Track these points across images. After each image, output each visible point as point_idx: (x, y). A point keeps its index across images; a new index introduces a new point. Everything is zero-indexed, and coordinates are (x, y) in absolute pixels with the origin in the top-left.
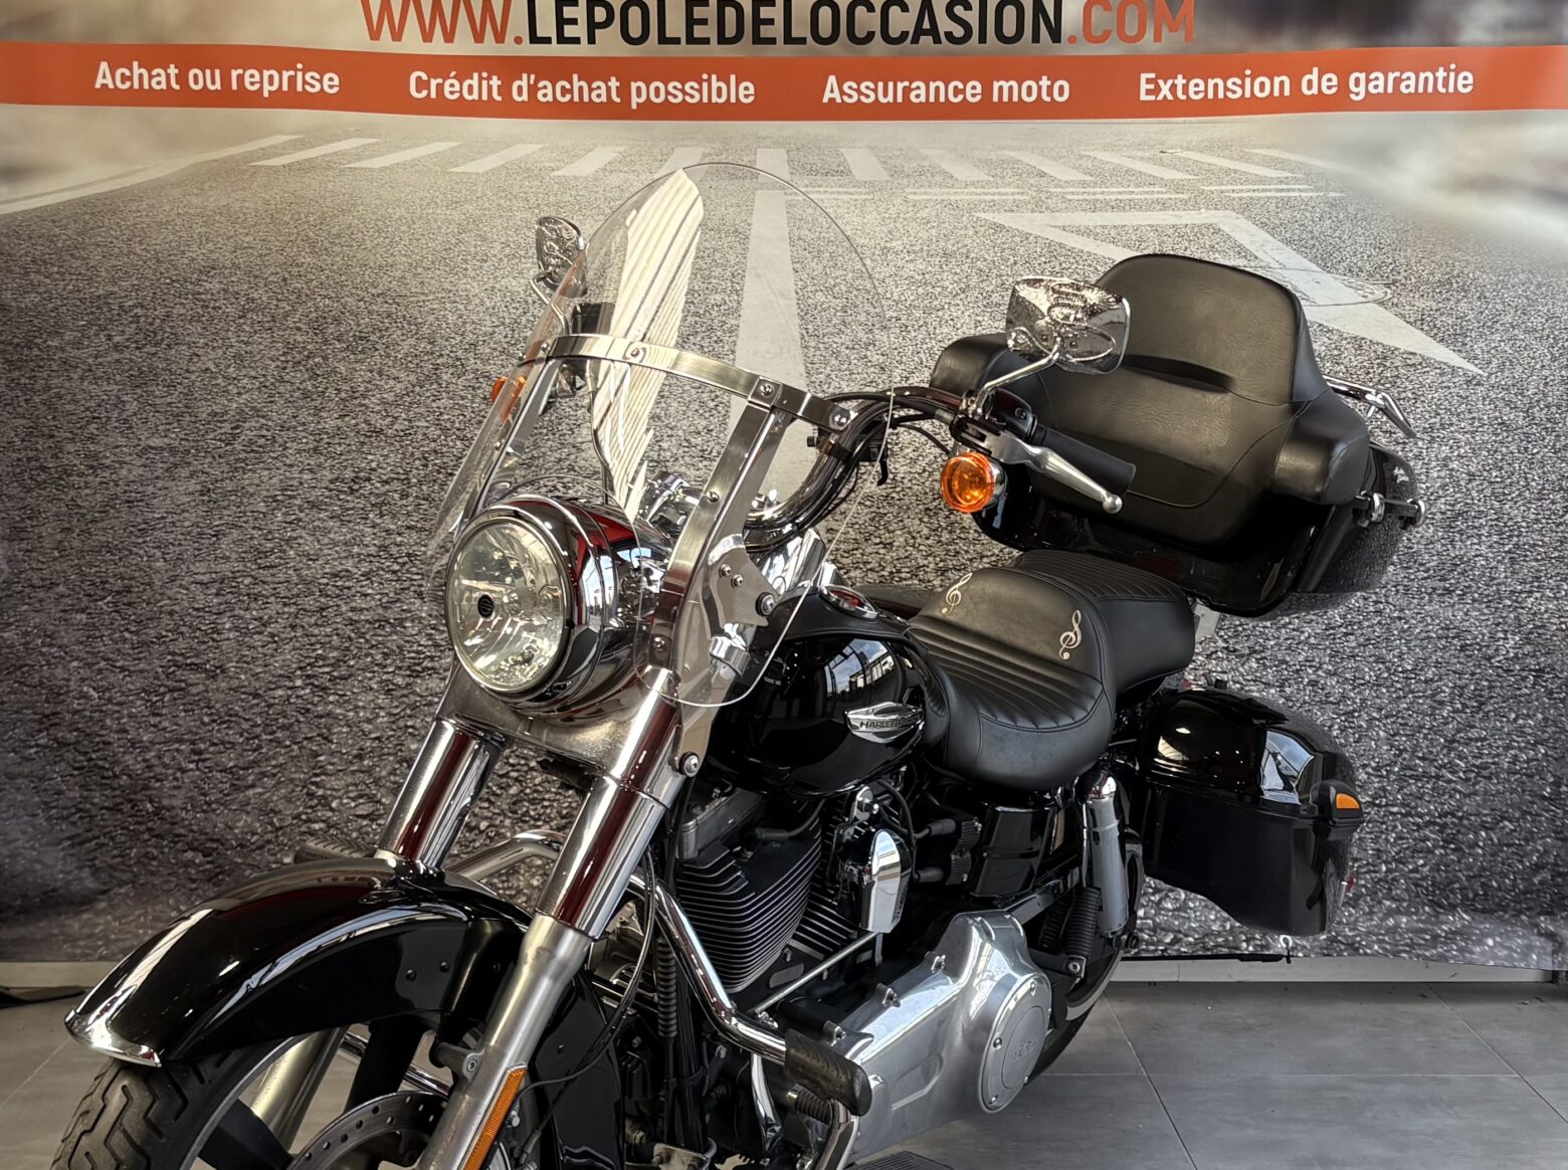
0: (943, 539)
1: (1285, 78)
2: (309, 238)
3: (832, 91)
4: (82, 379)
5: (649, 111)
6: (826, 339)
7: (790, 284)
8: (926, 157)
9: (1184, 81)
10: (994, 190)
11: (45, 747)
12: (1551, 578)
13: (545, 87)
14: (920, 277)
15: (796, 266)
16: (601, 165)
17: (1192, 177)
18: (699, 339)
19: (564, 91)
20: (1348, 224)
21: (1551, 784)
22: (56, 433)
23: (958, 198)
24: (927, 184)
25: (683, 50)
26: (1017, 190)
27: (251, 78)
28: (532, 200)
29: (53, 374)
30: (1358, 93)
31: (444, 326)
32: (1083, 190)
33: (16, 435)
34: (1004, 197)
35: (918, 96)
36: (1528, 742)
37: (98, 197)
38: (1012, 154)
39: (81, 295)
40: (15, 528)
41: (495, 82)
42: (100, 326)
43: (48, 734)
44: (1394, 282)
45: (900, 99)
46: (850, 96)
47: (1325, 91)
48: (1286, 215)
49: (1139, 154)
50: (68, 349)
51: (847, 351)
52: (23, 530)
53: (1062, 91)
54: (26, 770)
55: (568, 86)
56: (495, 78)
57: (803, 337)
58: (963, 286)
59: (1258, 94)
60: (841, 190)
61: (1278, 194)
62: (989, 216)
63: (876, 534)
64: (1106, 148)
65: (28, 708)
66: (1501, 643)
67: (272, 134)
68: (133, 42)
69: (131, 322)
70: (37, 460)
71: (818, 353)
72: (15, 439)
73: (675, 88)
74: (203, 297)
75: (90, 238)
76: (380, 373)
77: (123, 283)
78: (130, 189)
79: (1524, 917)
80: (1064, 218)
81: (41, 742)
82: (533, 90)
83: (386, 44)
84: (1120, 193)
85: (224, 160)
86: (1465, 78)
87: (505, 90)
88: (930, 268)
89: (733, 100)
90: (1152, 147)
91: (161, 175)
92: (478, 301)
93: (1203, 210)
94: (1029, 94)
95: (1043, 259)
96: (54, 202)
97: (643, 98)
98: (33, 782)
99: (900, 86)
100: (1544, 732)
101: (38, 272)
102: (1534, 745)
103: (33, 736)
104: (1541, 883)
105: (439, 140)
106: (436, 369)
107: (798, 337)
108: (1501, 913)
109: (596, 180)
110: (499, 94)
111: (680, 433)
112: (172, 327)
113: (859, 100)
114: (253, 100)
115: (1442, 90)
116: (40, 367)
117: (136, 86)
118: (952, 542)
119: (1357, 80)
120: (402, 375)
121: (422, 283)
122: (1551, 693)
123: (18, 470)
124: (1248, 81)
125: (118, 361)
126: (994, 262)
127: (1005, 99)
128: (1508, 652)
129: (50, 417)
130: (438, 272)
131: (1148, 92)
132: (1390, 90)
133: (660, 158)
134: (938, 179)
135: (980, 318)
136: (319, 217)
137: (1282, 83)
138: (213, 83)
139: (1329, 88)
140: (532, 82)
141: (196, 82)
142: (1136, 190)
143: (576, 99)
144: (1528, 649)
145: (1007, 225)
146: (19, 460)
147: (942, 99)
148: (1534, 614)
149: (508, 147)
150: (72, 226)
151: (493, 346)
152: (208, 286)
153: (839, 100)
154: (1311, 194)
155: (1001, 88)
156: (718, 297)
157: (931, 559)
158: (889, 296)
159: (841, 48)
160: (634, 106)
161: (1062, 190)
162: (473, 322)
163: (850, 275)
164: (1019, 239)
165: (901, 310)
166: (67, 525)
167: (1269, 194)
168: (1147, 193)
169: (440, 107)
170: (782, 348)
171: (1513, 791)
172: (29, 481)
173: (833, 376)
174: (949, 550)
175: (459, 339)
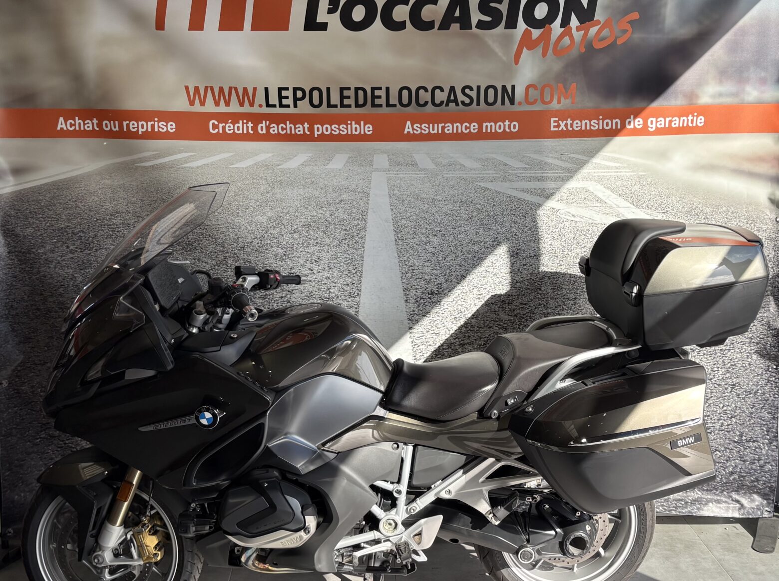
0: (463, 331)
1: (618, 121)
2: (163, 199)
3: (409, 128)
4: (55, 267)
5: (323, 138)
6: (407, 241)
7: (389, 215)
8: (452, 157)
9: (571, 122)
10: (483, 172)
11: (44, 438)
12: (738, 343)
13: (274, 127)
14: (450, 212)
15: (392, 207)
16: (301, 163)
17: (575, 166)
18: (347, 241)
19: (283, 129)
20: (648, 186)
21: (739, 435)
22: (44, 293)
23: (468, 175)
24: (453, 170)
25: (339, 110)
26: (494, 172)
27: (133, 126)
28: (269, 180)
29: (42, 266)
30: (652, 127)
31: (229, 239)
32: (525, 172)
33: (25, 294)
34: (488, 175)
35: (448, 130)
36: (728, 417)
37: (60, 181)
38: (491, 155)
39: (54, 228)
40: (26, 337)
41: (250, 125)
42: (63, 242)
43: (45, 432)
44: (667, 211)
45: (440, 132)
46: (417, 131)
47: (637, 126)
48: (619, 183)
49: (551, 155)
50: (48, 253)
51: (417, 246)
52: (30, 338)
53: (515, 127)
54: (36, 450)
55: (284, 126)
56: (250, 123)
57: (396, 240)
58: (470, 216)
59: (605, 127)
60: (413, 172)
61: (615, 174)
62: (482, 184)
63: (432, 329)
64: (535, 152)
65: (34, 421)
66: (716, 372)
67: (143, 152)
68: (75, 107)
69: (78, 240)
70: (35, 305)
71: (403, 247)
72: (25, 296)
73: (335, 127)
74: (112, 226)
75: (57, 201)
76: (199, 260)
77: (73, 221)
78: (76, 177)
79: (725, 493)
80: (517, 185)
81: (41, 436)
82: (268, 128)
83: (197, 108)
84: (542, 173)
85: (121, 163)
86: (701, 119)
87: (255, 128)
88: (454, 208)
89: (362, 133)
90: (557, 152)
91: (91, 170)
92: (244, 227)
93: (581, 181)
94: (500, 128)
95: (507, 203)
96: (39, 184)
97: (320, 132)
98: (39, 455)
99: (440, 125)
100: (735, 412)
101: (32, 218)
102: (731, 418)
103: (38, 434)
104: (733, 479)
105: (224, 153)
106: (225, 258)
107: (394, 240)
108: (715, 491)
109: (299, 169)
110: (252, 130)
111: (339, 285)
112: (97, 241)
113: (421, 132)
114: (135, 136)
115: (690, 125)
116: (36, 263)
117: (77, 128)
118: (467, 332)
119: (652, 122)
120: (209, 261)
121: (218, 219)
122: (739, 395)
123: (27, 311)
124: (601, 121)
125: (72, 258)
126: (484, 205)
127: (489, 131)
128: (719, 376)
129: (41, 286)
130: (225, 215)
131: (555, 127)
132: (667, 126)
133: (328, 158)
134: (458, 167)
135: (478, 231)
136: (168, 190)
137: (617, 123)
138: (115, 127)
139: (639, 125)
140: (267, 125)
141: (107, 127)
142: (549, 172)
143: (289, 132)
144: (728, 375)
145: (490, 188)
146: (27, 306)
147: (460, 131)
148: (731, 360)
149: (257, 155)
150: (48, 195)
151: (251, 247)
152: (115, 221)
153: (412, 132)
154: (631, 174)
155: (487, 126)
156: (356, 222)
157: (457, 340)
158: (436, 221)
159: (413, 109)
160: (316, 136)
161: (515, 172)
162: (242, 237)
163: (418, 211)
164: (496, 195)
165: (442, 227)
166: (51, 335)
167: (611, 174)
168: (555, 173)
169: (224, 137)
170: (386, 245)
171: (721, 438)
172: (32, 315)
173: (411, 258)
174: (466, 336)
175: (235, 245)
